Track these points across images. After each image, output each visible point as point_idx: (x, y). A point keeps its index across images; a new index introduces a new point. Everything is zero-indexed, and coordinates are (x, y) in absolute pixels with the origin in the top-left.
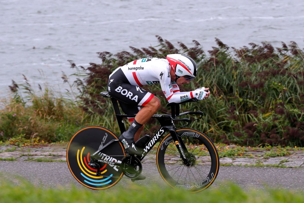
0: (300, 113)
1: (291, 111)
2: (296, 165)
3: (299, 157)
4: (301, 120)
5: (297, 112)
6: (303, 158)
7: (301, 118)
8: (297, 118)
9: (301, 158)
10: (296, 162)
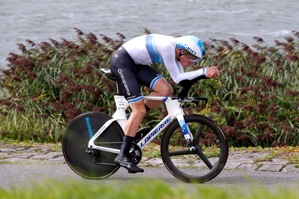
0: (237, 111)
1: (228, 109)
2: (232, 166)
3: (235, 158)
4: (239, 119)
5: (235, 110)
6: (239, 159)
7: (238, 117)
8: (234, 116)
9: (238, 159)
10: (232, 163)
